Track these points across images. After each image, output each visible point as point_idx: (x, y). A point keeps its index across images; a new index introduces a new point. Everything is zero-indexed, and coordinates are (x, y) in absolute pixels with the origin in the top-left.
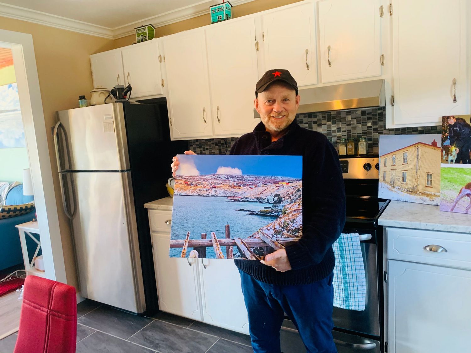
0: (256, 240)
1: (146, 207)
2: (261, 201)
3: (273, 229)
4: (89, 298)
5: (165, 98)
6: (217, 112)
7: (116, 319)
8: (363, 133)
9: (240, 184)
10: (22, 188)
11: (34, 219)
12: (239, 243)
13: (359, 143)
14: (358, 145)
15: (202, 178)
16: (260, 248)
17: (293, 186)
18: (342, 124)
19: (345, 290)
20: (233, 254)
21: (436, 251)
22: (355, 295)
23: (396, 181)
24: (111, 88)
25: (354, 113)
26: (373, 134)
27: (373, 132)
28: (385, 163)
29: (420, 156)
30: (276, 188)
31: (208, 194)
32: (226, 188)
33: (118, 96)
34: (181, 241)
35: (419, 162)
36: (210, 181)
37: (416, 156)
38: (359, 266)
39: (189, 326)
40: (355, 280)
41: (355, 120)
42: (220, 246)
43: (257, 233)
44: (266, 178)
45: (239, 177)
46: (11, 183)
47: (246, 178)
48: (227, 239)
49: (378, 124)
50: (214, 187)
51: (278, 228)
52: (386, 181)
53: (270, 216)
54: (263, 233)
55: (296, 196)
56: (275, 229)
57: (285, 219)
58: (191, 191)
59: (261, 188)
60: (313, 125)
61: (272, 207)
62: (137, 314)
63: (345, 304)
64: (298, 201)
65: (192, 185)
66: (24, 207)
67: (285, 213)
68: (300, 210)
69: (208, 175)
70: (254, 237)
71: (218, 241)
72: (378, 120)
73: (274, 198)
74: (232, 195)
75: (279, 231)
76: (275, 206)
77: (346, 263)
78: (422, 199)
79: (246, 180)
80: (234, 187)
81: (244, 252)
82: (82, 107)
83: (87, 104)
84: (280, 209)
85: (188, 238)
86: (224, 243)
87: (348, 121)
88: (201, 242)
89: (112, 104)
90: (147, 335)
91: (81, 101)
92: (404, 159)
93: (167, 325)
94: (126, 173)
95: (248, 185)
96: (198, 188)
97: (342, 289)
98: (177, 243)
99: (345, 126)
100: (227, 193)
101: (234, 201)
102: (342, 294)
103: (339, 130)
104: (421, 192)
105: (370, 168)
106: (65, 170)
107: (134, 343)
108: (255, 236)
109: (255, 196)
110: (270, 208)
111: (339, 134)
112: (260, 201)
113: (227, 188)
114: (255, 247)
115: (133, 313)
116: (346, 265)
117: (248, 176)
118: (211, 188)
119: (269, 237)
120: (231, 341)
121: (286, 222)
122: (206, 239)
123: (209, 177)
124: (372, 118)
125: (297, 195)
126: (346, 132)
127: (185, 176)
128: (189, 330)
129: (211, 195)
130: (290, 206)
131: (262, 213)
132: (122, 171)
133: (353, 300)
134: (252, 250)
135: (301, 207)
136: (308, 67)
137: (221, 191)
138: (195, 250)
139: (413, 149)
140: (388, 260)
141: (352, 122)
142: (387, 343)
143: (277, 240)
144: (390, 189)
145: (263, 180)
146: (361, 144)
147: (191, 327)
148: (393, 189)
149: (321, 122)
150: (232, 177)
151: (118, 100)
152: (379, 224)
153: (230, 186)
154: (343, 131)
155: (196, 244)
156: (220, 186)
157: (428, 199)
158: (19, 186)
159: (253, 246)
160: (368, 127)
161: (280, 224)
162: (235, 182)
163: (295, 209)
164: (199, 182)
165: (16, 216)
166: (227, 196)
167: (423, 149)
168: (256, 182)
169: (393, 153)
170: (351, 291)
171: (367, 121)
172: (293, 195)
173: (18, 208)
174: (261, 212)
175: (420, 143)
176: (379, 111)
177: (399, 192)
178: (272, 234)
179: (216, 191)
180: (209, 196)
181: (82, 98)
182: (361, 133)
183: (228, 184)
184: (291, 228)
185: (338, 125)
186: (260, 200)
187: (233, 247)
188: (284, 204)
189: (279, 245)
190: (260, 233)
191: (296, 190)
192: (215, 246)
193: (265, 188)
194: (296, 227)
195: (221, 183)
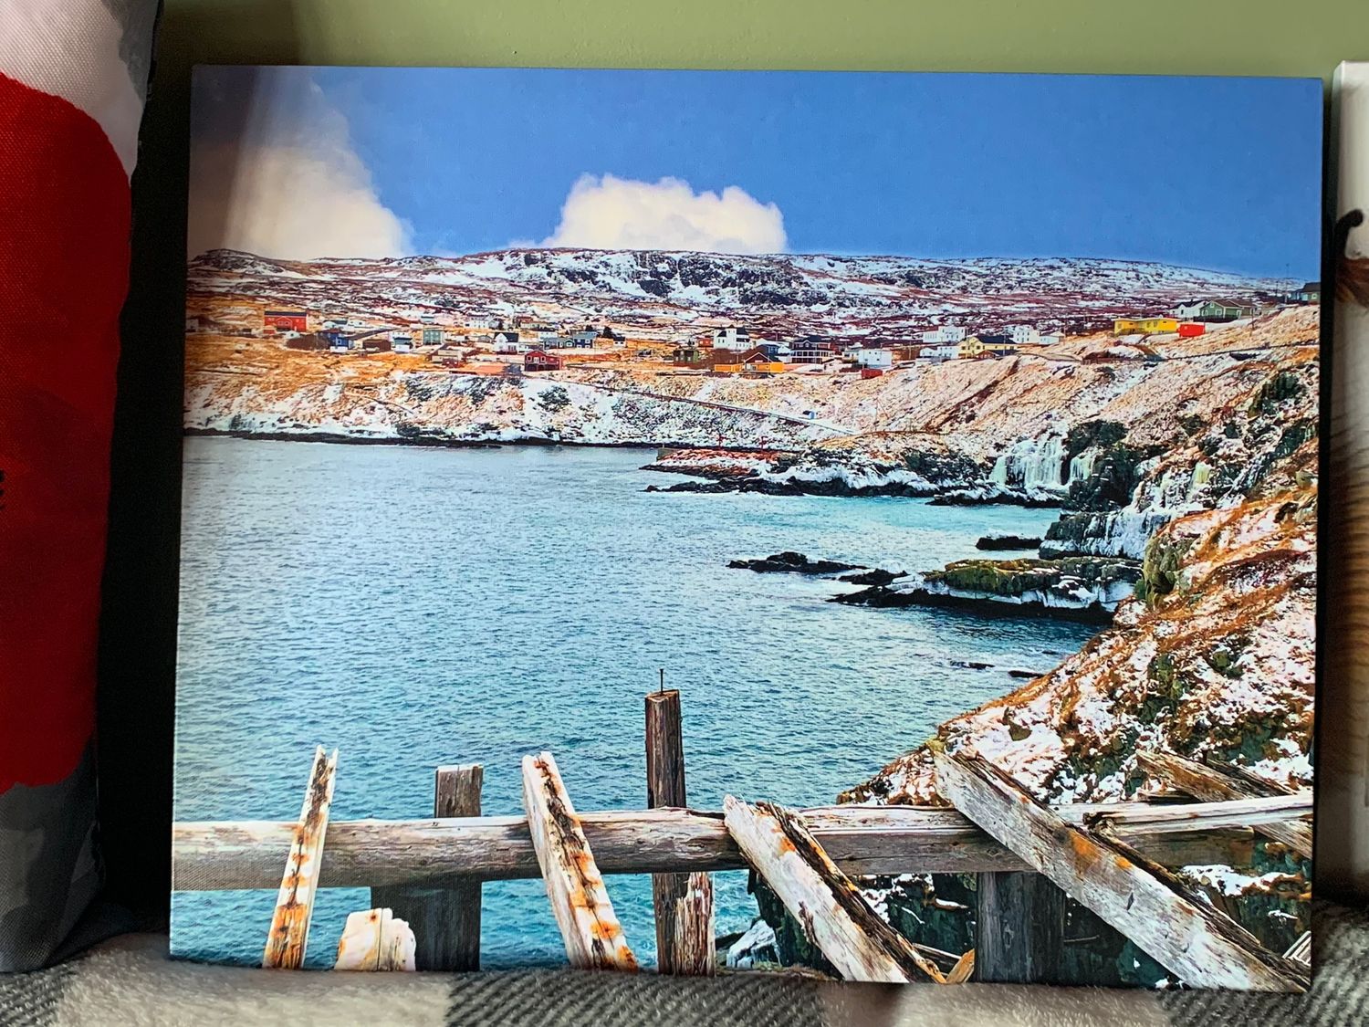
0: (907, 821)
2: (957, 486)
3: (1056, 722)
9: (767, 337)
12: (761, 840)
15: (431, 278)
16: (947, 885)
17: (1239, 347)
20: (712, 938)
30: (1090, 372)
31: (487, 427)
32: (641, 368)
34: (264, 834)
36: (506, 309)
42: (604, 871)
43: (921, 762)
44: (1001, 284)
45: (764, 277)
47: (817, 285)
48: (660, 814)
50: (541, 362)
51: (1096, 715)
53: (1035, 613)
54: (972, 763)
55: (1257, 438)
56: (1071, 724)
57: (1161, 640)
58: (331, 394)
61: (1053, 535)
64: (1278, 479)
65: (345, 342)
67: (1165, 585)
68: (1296, 557)
69: (480, 259)
70: (892, 795)
71: (579, 831)
73: (1066, 463)
74: (697, 436)
75: (1105, 742)
76: (1078, 533)
79: (822, 299)
80: (717, 368)
81: (810, 921)
84: (1122, 555)
85: (324, 808)
86: (631, 850)
88: (438, 843)
95: (838, 346)
96: (398, 375)
98: (222, 847)
100: (659, 412)
101: (715, 489)
108: (897, 780)
109: (898, 445)
110: (1034, 544)
112: (948, 483)
113: (648, 375)
114: (906, 877)
117: (840, 266)
118: (513, 376)
119: (1025, 790)
121: (1166, 663)
122: (478, 815)
123: (493, 268)
125: (1268, 429)
127: (278, 265)
129: (519, 434)
130: (1203, 527)
131: (959, 587)
134: (877, 901)
135: (1301, 535)
137: (605, 403)
138: (389, 912)
143: (1092, 821)
145: (976, 297)
150: (698, 271)
153: (683, 356)
155: (394, 855)
156: (596, 351)
159: (886, 874)
161: (1119, 683)
162: (726, 322)
163: (1253, 552)
164: (404, 314)
166: (659, 440)
168: (907, 317)
172: (1232, 431)
174: (951, 577)
178: (1049, 765)
179: (554, 401)
180: (495, 444)
183: (661, 335)
184: (1210, 716)
186: (943, 477)
187: (713, 875)
188: (1156, 509)
189: (1110, 860)
190: (942, 763)
191: (1259, 387)
192: (559, 877)
193: (994, 369)
194: (1257, 709)
195: (600, 327)
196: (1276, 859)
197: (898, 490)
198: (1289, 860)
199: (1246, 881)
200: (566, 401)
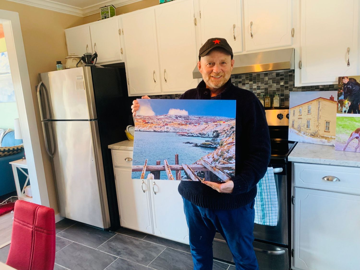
0: (199, 166)
1: (110, 148)
2: (203, 136)
4: (67, 217)
5: (124, 63)
6: (164, 74)
7: (88, 233)
8: (277, 90)
9: (187, 122)
10: (14, 134)
11: (23, 158)
12: (185, 168)
13: (274, 98)
14: (273, 99)
15: (157, 117)
16: (202, 172)
17: (228, 124)
18: (261, 83)
19: (262, 210)
20: (181, 177)
21: (332, 181)
22: (270, 214)
23: (302, 128)
24: (81, 55)
25: (271, 75)
26: (285, 91)
27: (285, 90)
28: (294, 114)
29: (320, 108)
30: (215, 126)
31: (161, 130)
32: (175, 125)
33: (87, 61)
34: (141, 167)
35: (320, 112)
36: (163, 120)
37: (318, 108)
38: (273, 192)
39: (144, 238)
40: (270, 203)
41: (271, 80)
42: (171, 170)
43: (200, 161)
44: (207, 118)
45: (186, 117)
46: (5, 130)
47: (191, 118)
48: (177, 165)
49: (289, 84)
50: (166, 125)
51: (216, 157)
52: (295, 127)
53: (210, 147)
54: (204, 161)
55: (230, 132)
56: (213, 157)
57: (221, 150)
58: (148, 127)
59: (203, 126)
60: (239, 84)
61: (212, 140)
62: (104, 229)
63: (262, 221)
64: (232, 136)
65: (149, 123)
66: (16, 149)
67: (222, 145)
70: (197, 164)
71: (169, 167)
72: (289, 80)
73: (213, 134)
74: (180, 131)
75: (216, 159)
76: (214, 140)
77: (263, 190)
78: (321, 141)
79: (192, 119)
80: (182, 125)
81: (190, 175)
82: (59, 70)
83: (63, 68)
84: (218, 142)
85: (146, 164)
86: (174, 168)
87: (265, 81)
88: (157, 167)
89: (82, 68)
90: (112, 245)
91: (58, 66)
92: (308, 111)
93: (127, 238)
94: (94, 122)
95: (193, 123)
96: (154, 126)
97: (259, 210)
98: (137, 168)
99: (263, 85)
100: (177, 129)
102: (260, 214)
103: (259, 88)
104: (321, 136)
105: (282, 118)
106: (47, 119)
107: (101, 251)
108: (198, 162)
109: (198, 132)
110: (210, 141)
111: (258, 91)
114: (198, 171)
115: (101, 228)
116: (263, 192)
117: (193, 116)
118: (164, 126)
119: (209, 163)
120: (175, 249)
121: (222, 152)
122: (160, 165)
123: (162, 117)
124: (284, 79)
126: (264, 90)
127: (144, 116)
128: (143, 241)
129: (164, 131)
131: (203, 145)
132: (91, 120)
133: (268, 218)
134: (196, 173)
136: (235, 38)
137: (172, 128)
138: (152, 174)
139: (315, 103)
140: (295, 188)
141: (269, 82)
142: (293, 250)
143: (215, 166)
144: (297, 134)
145: (205, 119)
146: (275, 99)
147: (145, 239)
148: (299, 134)
149: (245, 82)
150: (180, 117)
151: (87, 65)
152: (289, 160)
153: (179, 124)
154: (261, 89)
155: (152, 169)
156: (171, 124)
157: (326, 141)
158: (11, 132)
160: (281, 86)
161: (218, 154)
162: (183, 121)
163: (230, 142)
164: (154, 120)
165: (10, 155)
166: (177, 132)
167: (323, 102)
168: (199, 121)
169: (300, 106)
170: (267, 211)
171: (280, 81)
172: (228, 131)
173: (11, 149)
174: (203, 144)
175: (320, 98)
176: (290, 73)
177: (304, 136)
178: (212, 161)
179: (167, 128)
180: (162, 132)
181: (59, 63)
182: (275, 91)
183: (177, 122)
184: (226, 157)
185: (258, 84)
187: (181, 171)
188: (221, 138)
189: (217, 170)
190: (202, 160)
191: (230, 127)
192: (167, 171)
193: (207, 126)
194: (230, 156)
195: (172, 122)
196: (232, 170)
197: (198, 136)
198: (234, 170)
199: (230, 172)
200: (168, 128)
